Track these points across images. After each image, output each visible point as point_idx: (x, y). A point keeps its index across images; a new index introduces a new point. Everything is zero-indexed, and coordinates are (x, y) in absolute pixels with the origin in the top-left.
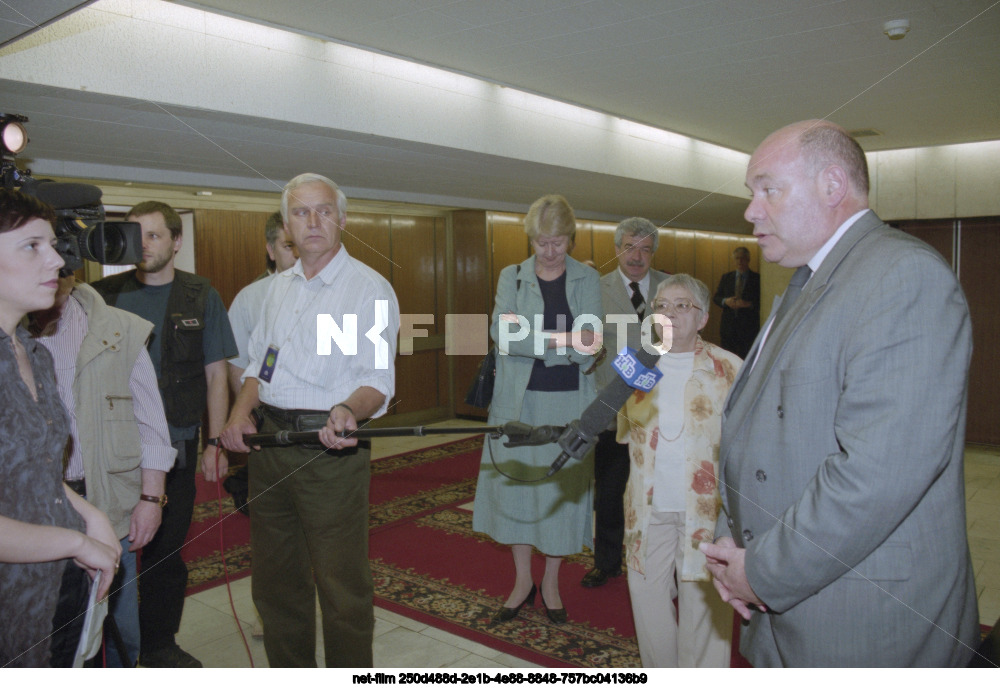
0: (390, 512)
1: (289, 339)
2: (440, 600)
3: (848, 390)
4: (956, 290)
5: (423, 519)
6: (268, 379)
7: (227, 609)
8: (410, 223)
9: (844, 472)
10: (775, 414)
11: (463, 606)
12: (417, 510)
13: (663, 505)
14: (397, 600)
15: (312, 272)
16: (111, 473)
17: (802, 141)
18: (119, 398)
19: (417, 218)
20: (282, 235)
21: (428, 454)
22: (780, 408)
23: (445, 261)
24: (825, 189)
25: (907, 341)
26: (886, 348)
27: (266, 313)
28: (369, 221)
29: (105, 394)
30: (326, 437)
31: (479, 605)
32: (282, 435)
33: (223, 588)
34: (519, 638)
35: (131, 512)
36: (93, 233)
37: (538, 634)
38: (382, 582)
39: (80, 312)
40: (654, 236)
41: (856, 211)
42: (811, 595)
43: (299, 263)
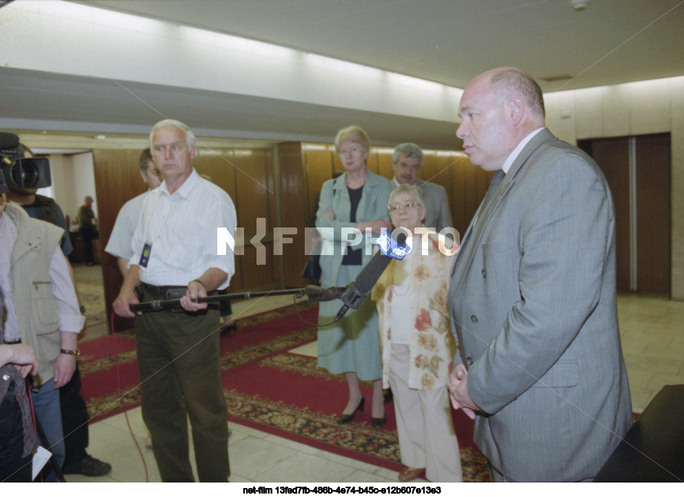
0: (241, 357)
1: (159, 237)
2: (277, 416)
3: (525, 256)
4: (596, 181)
5: (264, 361)
6: (145, 265)
7: (126, 429)
8: (248, 153)
9: (523, 313)
10: (481, 275)
11: (293, 419)
12: (259, 355)
13: (396, 340)
14: (247, 417)
15: (173, 189)
16: (38, 335)
17: (493, 80)
18: (42, 283)
19: (254, 150)
20: (151, 165)
21: (267, 316)
22: (483, 271)
23: (274, 180)
24: (509, 114)
25: (563, 219)
26: (549, 224)
27: (143, 219)
28: (218, 153)
29: (31, 280)
30: (185, 303)
31: (304, 418)
32: (155, 303)
33: (122, 415)
34: (332, 440)
35: (54, 362)
36: (15, 166)
37: (345, 436)
38: (236, 405)
39: (12, 224)
40: (420, 157)
41: (534, 129)
42: (512, 401)
43: (164, 183)
